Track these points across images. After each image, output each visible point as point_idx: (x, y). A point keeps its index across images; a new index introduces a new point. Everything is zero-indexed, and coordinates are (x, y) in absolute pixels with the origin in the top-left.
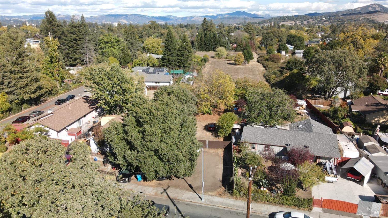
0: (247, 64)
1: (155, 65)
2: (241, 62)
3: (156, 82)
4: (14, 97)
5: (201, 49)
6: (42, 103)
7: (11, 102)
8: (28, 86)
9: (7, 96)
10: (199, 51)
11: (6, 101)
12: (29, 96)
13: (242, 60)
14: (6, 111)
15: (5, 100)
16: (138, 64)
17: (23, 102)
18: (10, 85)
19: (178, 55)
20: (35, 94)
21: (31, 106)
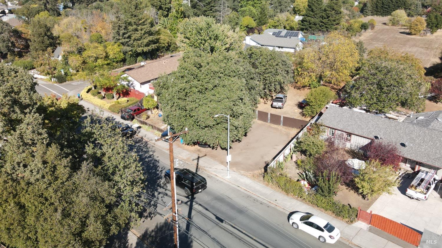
0: (429, 34)
1: (293, 28)
2: (420, 31)
3: (279, 47)
4: (129, 49)
5: (375, 12)
6: (158, 59)
7: (125, 53)
8: (142, 39)
9: (122, 47)
10: (372, 15)
11: (120, 51)
12: (142, 49)
13: (421, 28)
14: (121, 61)
15: (119, 50)
16: (273, 26)
17: (138, 55)
18: (125, 36)
19: (322, 17)
20: (148, 47)
21: (147, 59)
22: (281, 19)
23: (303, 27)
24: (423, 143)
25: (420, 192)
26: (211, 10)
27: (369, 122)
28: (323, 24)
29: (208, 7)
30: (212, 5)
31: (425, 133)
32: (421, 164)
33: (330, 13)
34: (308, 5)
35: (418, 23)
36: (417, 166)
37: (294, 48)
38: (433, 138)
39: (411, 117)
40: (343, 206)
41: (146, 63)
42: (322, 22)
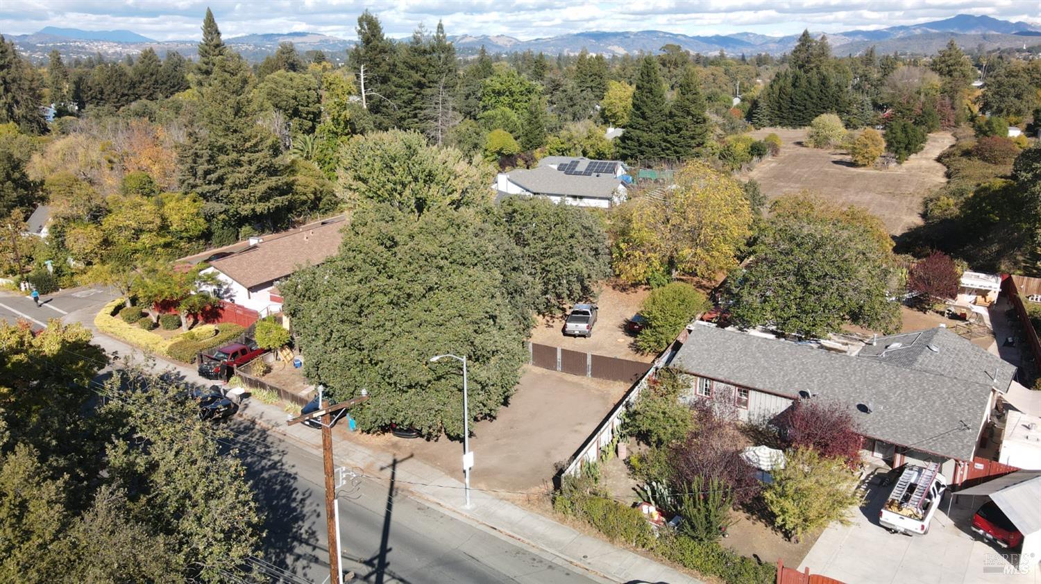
0: (893, 165)
1: (604, 154)
2: (874, 158)
3: (575, 197)
4: (219, 207)
5: (778, 120)
6: (291, 230)
7: (209, 218)
8: (252, 184)
9: (202, 203)
10: (771, 126)
11: (198, 214)
12: (252, 206)
13: (875, 153)
14: (199, 238)
15: (196, 210)
16: (558, 151)
17: (241, 221)
18: (209, 177)
19: (666, 130)
20: (267, 204)
21: (263, 232)
22: (575, 134)
23: (624, 151)
24: (905, 401)
25: (910, 516)
26: (415, 116)
27: (786, 359)
28: (668, 145)
29: (408, 110)
30: (418, 105)
31: (906, 378)
32: (905, 451)
33: (682, 120)
34: (634, 105)
35: (869, 143)
36: (898, 456)
37: (608, 199)
38: (925, 390)
39: (875, 344)
40: (743, 559)
41: (261, 241)
42: (665, 141)
